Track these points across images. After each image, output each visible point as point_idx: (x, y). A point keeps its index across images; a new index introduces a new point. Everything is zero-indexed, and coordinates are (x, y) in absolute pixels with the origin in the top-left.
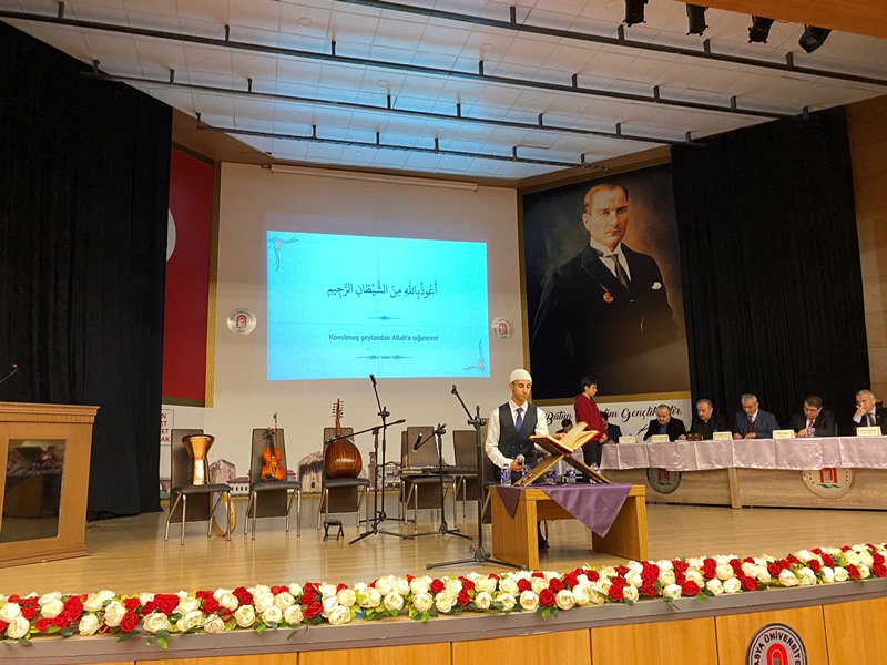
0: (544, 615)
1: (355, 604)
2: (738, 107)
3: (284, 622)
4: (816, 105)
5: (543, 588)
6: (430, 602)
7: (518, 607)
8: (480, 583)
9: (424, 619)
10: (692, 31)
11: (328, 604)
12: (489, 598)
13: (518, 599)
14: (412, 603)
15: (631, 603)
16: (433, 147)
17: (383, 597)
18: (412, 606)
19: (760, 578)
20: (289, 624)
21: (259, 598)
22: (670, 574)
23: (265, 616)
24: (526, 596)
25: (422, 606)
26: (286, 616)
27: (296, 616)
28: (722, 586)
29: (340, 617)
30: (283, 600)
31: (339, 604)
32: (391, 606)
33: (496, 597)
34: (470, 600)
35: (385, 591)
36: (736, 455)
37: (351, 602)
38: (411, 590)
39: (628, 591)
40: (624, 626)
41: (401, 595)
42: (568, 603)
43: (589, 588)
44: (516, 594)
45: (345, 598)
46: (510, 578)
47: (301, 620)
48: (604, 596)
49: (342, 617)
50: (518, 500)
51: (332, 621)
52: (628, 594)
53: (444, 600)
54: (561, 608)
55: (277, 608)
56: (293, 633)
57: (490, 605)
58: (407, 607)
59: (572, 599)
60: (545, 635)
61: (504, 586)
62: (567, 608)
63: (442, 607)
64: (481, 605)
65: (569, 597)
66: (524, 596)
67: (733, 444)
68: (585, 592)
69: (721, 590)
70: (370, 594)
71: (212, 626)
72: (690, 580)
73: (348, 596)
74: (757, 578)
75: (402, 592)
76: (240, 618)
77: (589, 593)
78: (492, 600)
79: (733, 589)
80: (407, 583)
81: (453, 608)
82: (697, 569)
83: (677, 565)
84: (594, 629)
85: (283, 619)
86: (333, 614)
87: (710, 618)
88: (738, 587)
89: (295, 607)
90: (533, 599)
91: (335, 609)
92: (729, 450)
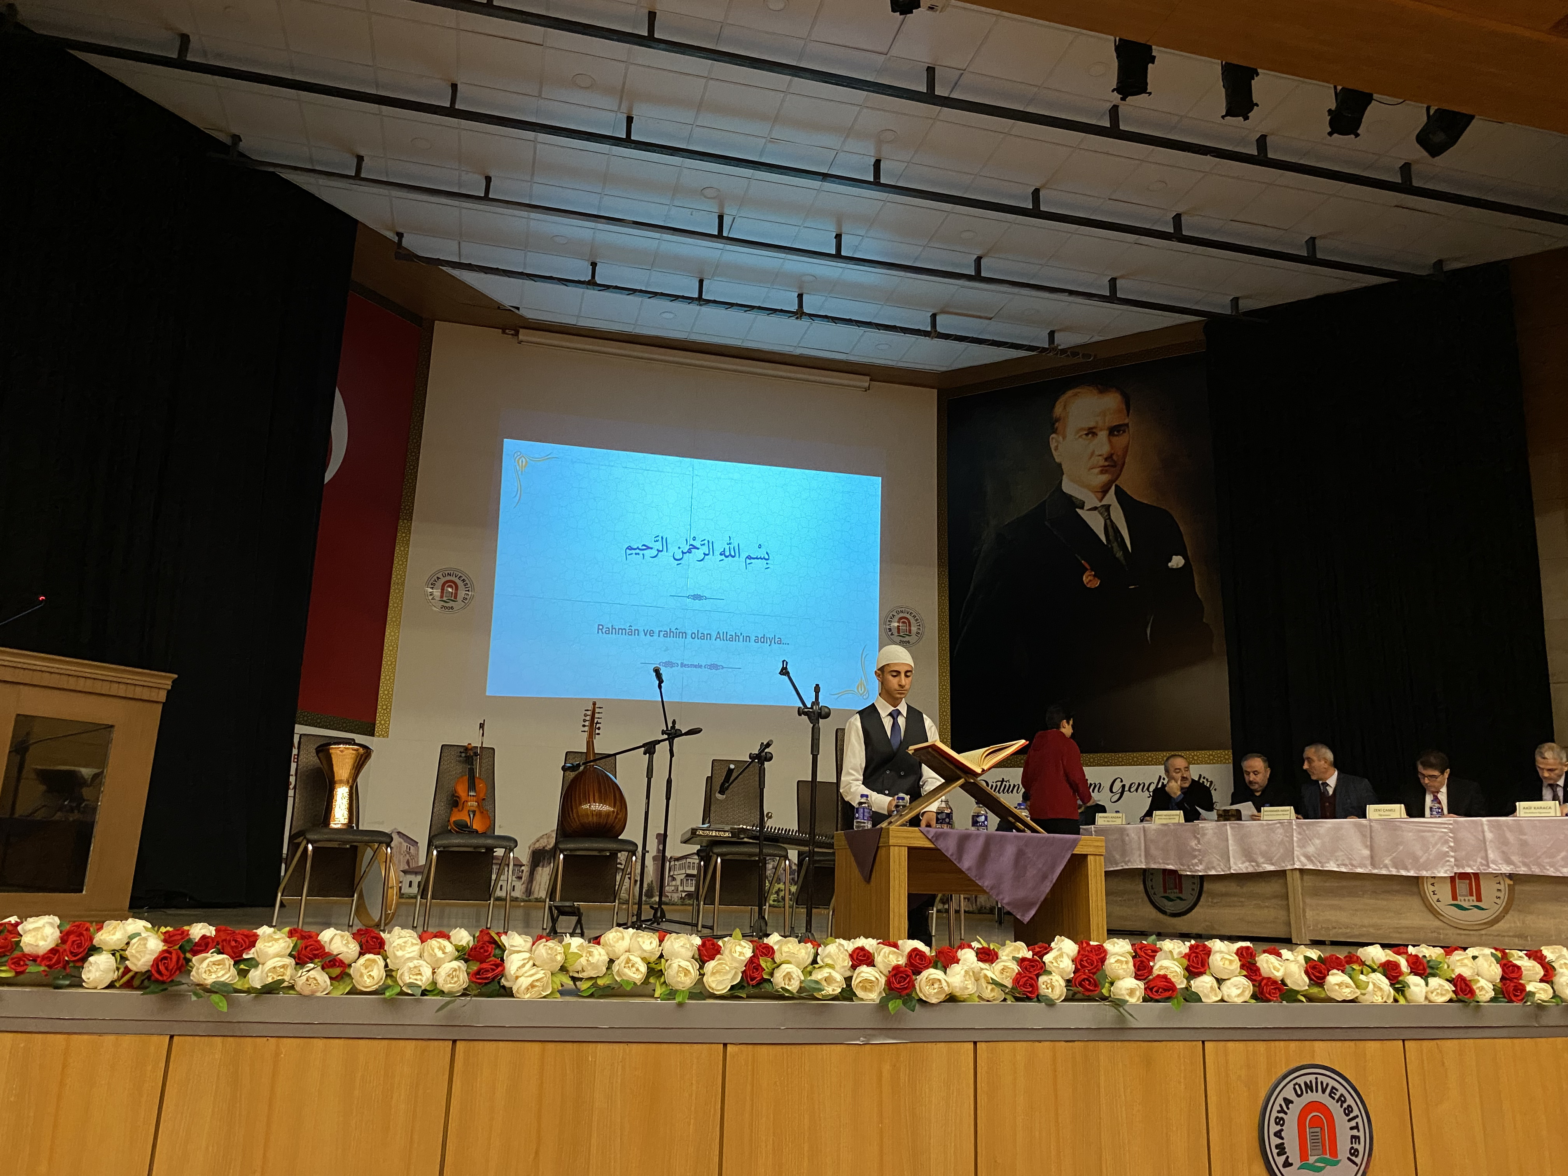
0: (891, 1005)
1: (563, 969)
2: (1319, 256)
3: (436, 988)
4: (1456, 259)
5: (894, 962)
6: (694, 973)
7: (848, 993)
8: (785, 949)
9: (679, 999)
10: (1230, 113)
11: (514, 963)
12: (797, 973)
13: (849, 980)
14: (661, 973)
15: (1051, 1003)
16: (794, 308)
17: (611, 961)
18: (662, 980)
19: (1288, 982)
20: (443, 992)
21: (395, 944)
22: (1125, 959)
23: (402, 974)
24: (862, 975)
25: (679, 979)
26: (438, 978)
27: (455, 979)
28: (1219, 988)
29: (532, 986)
30: (436, 950)
31: (534, 965)
32: (624, 975)
33: (810, 973)
34: (765, 977)
35: (617, 951)
36: (1299, 846)
37: (555, 964)
38: (662, 953)
39: (1048, 983)
40: (1037, 1044)
41: (644, 959)
42: (936, 991)
43: (976, 970)
44: (846, 971)
45: (545, 954)
46: (837, 944)
47: (465, 986)
48: (1003, 988)
49: (536, 986)
50: (878, 847)
51: (517, 992)
52: (1048, 989)
53: (717, 972)
54: (924, 998)
55: (425, 963)
56: (448, 1003)
57: (798, 987)
58: (652, 980)
59: (944, 984)
60: (894, 1047)
61: (826, 956)
62: (934, 1001)
63: (714, 985)
64: (783, 986)
65: (940, 981)
66: (859, 974)
67: (1294, 827)
68: (970, 975)
69: (1216, 996)
70: (590, 954)
71: (308, 983)
72: (1162, 973)
73: (550, 952)
74: (1282, 981)
75: (645, 955)
76: (359, 974)
77: (977, 980)
78: (803, 978)
79: (1239, 996)
80: (656, 942)
81: (732, 988)
82: (1176, 957)
83: (1141, 949)
84: (983, 1044)
85: (434, 983)
86: (521, 980)
87: (1194, 1043)
88: (1247, 992)
89: (455, 964)
90: (874, 979)
91: (526, 972)
92: (1287, 837)
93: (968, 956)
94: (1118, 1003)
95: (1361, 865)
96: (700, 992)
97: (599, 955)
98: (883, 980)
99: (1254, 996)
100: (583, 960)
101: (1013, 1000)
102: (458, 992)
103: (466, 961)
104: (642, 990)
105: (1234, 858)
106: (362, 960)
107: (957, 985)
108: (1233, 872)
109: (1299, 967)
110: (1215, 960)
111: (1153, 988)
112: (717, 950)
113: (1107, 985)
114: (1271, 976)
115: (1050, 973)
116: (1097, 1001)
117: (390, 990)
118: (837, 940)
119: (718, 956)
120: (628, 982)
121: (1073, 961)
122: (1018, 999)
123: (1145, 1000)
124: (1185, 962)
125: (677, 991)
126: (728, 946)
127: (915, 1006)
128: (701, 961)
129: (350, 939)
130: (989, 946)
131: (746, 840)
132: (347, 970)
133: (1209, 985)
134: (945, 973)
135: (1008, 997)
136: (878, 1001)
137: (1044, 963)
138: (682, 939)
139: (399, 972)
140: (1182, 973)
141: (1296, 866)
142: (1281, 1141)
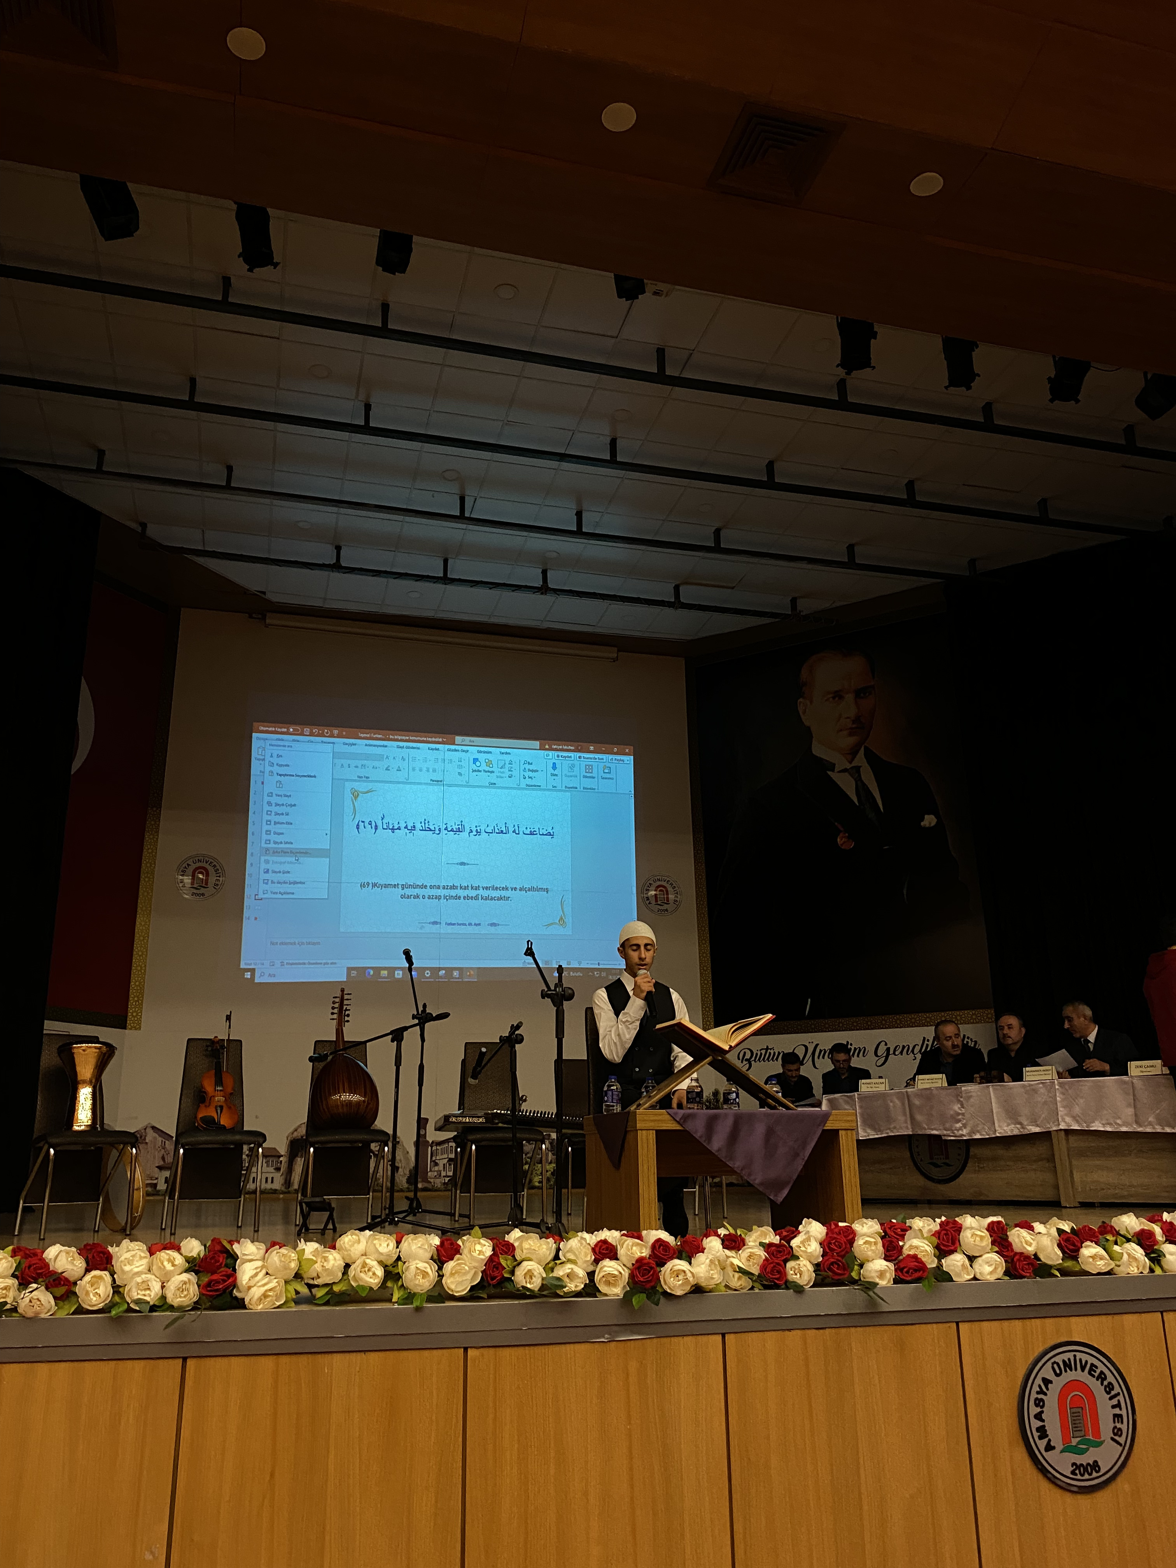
0: (634, 1301)
1: (298, 1276)
2: (1051, 516)
3: (165, 1304)
5: (638, 1255)
6: (432, 1275)
7: (591, 1289)
8: (526, 1245)
9: (416, 1303)
10: (953, 383)
11: (246, 1273)
12: (539, 1271)
14: (398, 1277)
15: (799, 1289)
16: (539, 584)
17: (347, 1266)
18: (400, 1283)
19: (1041, 1257)
20: (172, 1306)
21: (122, 1258)
22: (873, 1240)
23: (129, 1290)
24: (605, 1269)
25: (417, 1282)
26: (167, 1292)
27: (185, 1293)
28: (971, 1266)
29: (265, 1295)
30: (166, 1263)
31: (267, 1274)
32: (361, 1279)
33: (552, 1270)
34: (506, 1275)
35: (352, 1255)
36: (1064, 1107)
37: (289, 1271)
38: (399, 1255)
39: (795, 1269)
40: (787, 1332)
41: (380, 1263)
42: (680, 1282)
43: (721, 1258)
44: (588, 1266)
45: (278, 1262)
46: (579, 1238)
47: (195, 1299)
48: (751, 1277)
49: (270, 1296)
50: (626, 1132)
51: (249, 1303)
52: (796, 1274)
53: (456, 1273)
54: (669, 1291)
55: (153, 1277)
56: (176, 1319)
57: (540, 1285)
58: (389, 1284)
59: (689, 1275)
60: (640, 1342)
61: (568, 1251)
62: (679, 1293)
63: (453, 1287)
64: (524, 1284)
65: (684, 1272)
66: (601, 1268)
67: (1057, 1087)
68: (715, 1264)
69: (968, 1274)
70: (326, 1259)
71: (32, 1304)
72: (911, 1253)
73: (283, 1259)
74: (1035, 1255)
75: (382, 1258)
76: (84, 1293)
77: (723, 1269)
78: (544, 1275)
79: (991, 1273)
80: (392, 1244)
81: (473, 1288)
82: (925, 1236)
83: (890, 1228)
84: (732, 1336)
85: (163, 1297)
86: (253, 1290)
87: (949, 1325)
88: (1000, 1269)
89: (185, 1277)
90: (616, 1273)
91: (258, 1282)
92: (1050, 1097)
93: (713, 1244)
94: (870, 1286)
95: (1125, 1124)
96: (439, 1294)
97: (334, 1260)
98: (626, 1274)
99: (1006, 1273)
100: (318, 1267)
101: (761, 1287)
102: (188, 1306)
103: (197, 1273)
104: (379, 1295)
105: (999, 1121)
106: (88, 1277)
107: (702, 1275)
108: (998, 1135)
109: (1051, 1241)
110: (966, 1237)
111: (904, 1268)
112: (457, 1248)
113: (856, 1267)
114: (1024, 1251)
115: (797, 1258)
116: (846, 1285)
117: (116, 1307)
118: (580, 1234)
119: (458, 1256)
120: (363, 1287)
121: (821, 1244)
122: (766, 1287)
123: (896, 1281)
124: (935, 1240)
125: (415, 1294)
126: (467, 1244)
127: (659, 1300)
128: (440, 1262)
129: (76, 1255)
130: (736, 1232)
131: (500, 1125)
132: (73, 1289)
133: (960, 1264)
134: (690, 1263)
135: (756, 1285)
136: (622, 1296)
137: (791, 1248)
138: (420, 1239)
139: (127, 1289)
140: (933, 1252)
141: (1061, 1127)
142: (1041, 1424)
